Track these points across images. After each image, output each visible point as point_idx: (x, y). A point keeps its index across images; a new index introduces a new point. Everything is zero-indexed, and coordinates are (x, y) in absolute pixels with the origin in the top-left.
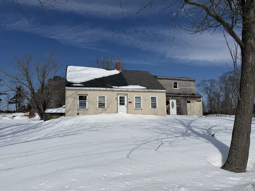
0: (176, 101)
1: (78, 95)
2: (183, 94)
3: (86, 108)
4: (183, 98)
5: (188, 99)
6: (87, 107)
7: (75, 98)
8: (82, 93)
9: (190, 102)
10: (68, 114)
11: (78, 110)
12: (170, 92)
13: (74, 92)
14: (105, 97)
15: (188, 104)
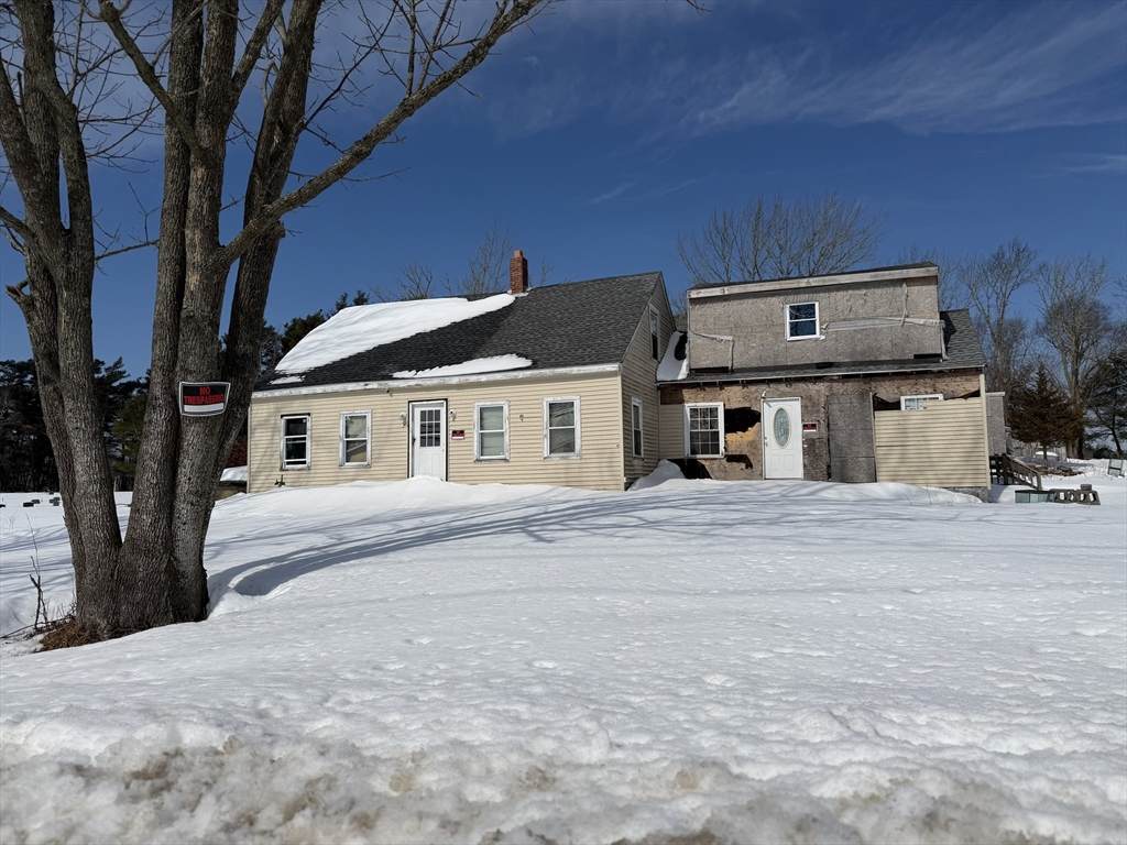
0: (804, 407)
1: (282, 416)
2: (855, 364)
3: (304, 463)
4: (850, 386)
5: (886, 391)
6: (308, 459)
7: (275, 429)
8: (296, 408)
9: (896, 406)
10: (257, 484)
11: (282, 470)
12: (770, 363)
13: (272, 406)
14: (365, 417)
15: (884, 417)
